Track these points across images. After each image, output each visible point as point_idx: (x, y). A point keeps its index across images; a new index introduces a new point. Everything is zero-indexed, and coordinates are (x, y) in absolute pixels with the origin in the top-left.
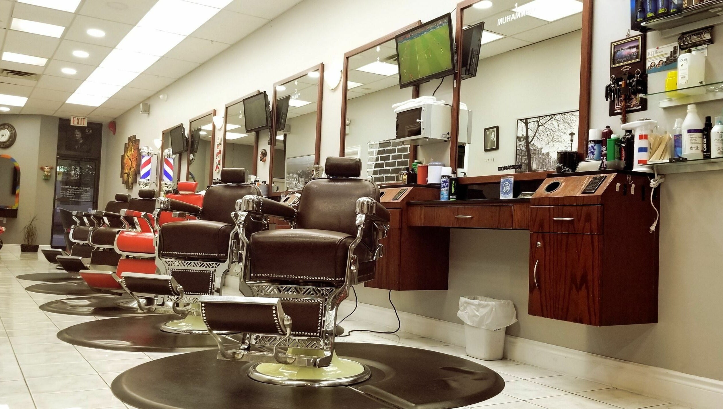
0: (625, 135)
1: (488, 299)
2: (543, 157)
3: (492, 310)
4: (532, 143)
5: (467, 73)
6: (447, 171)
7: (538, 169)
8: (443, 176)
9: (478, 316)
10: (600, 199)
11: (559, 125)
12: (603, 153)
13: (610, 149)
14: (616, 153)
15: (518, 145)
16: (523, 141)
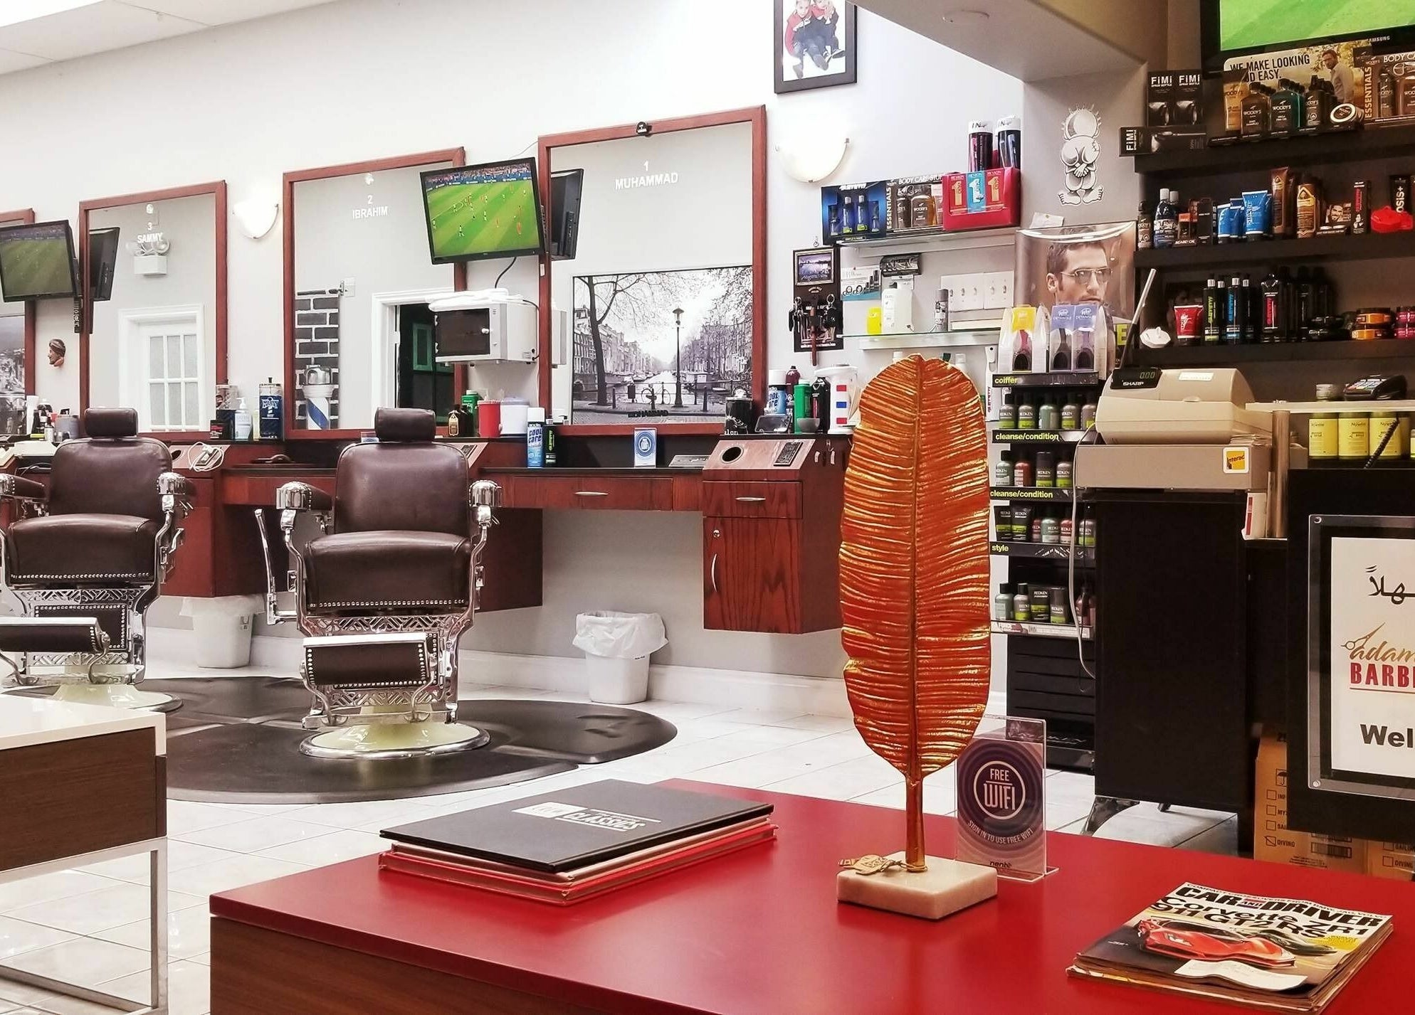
0: (817, 382)
1: (617, 614)
2: (627, 350)
3: (634, 629)
4: (604, 323)
5: (561, 253)
6: (538, 414)
7: (617, 371)
8: (530, 423)
9: (613, 640)
10: (798, 475)
11: (653, 294)
12: (789, 404)
13: (797, 400)
14: (806, 405)
15: (576, 325)
16: (586, 317)
